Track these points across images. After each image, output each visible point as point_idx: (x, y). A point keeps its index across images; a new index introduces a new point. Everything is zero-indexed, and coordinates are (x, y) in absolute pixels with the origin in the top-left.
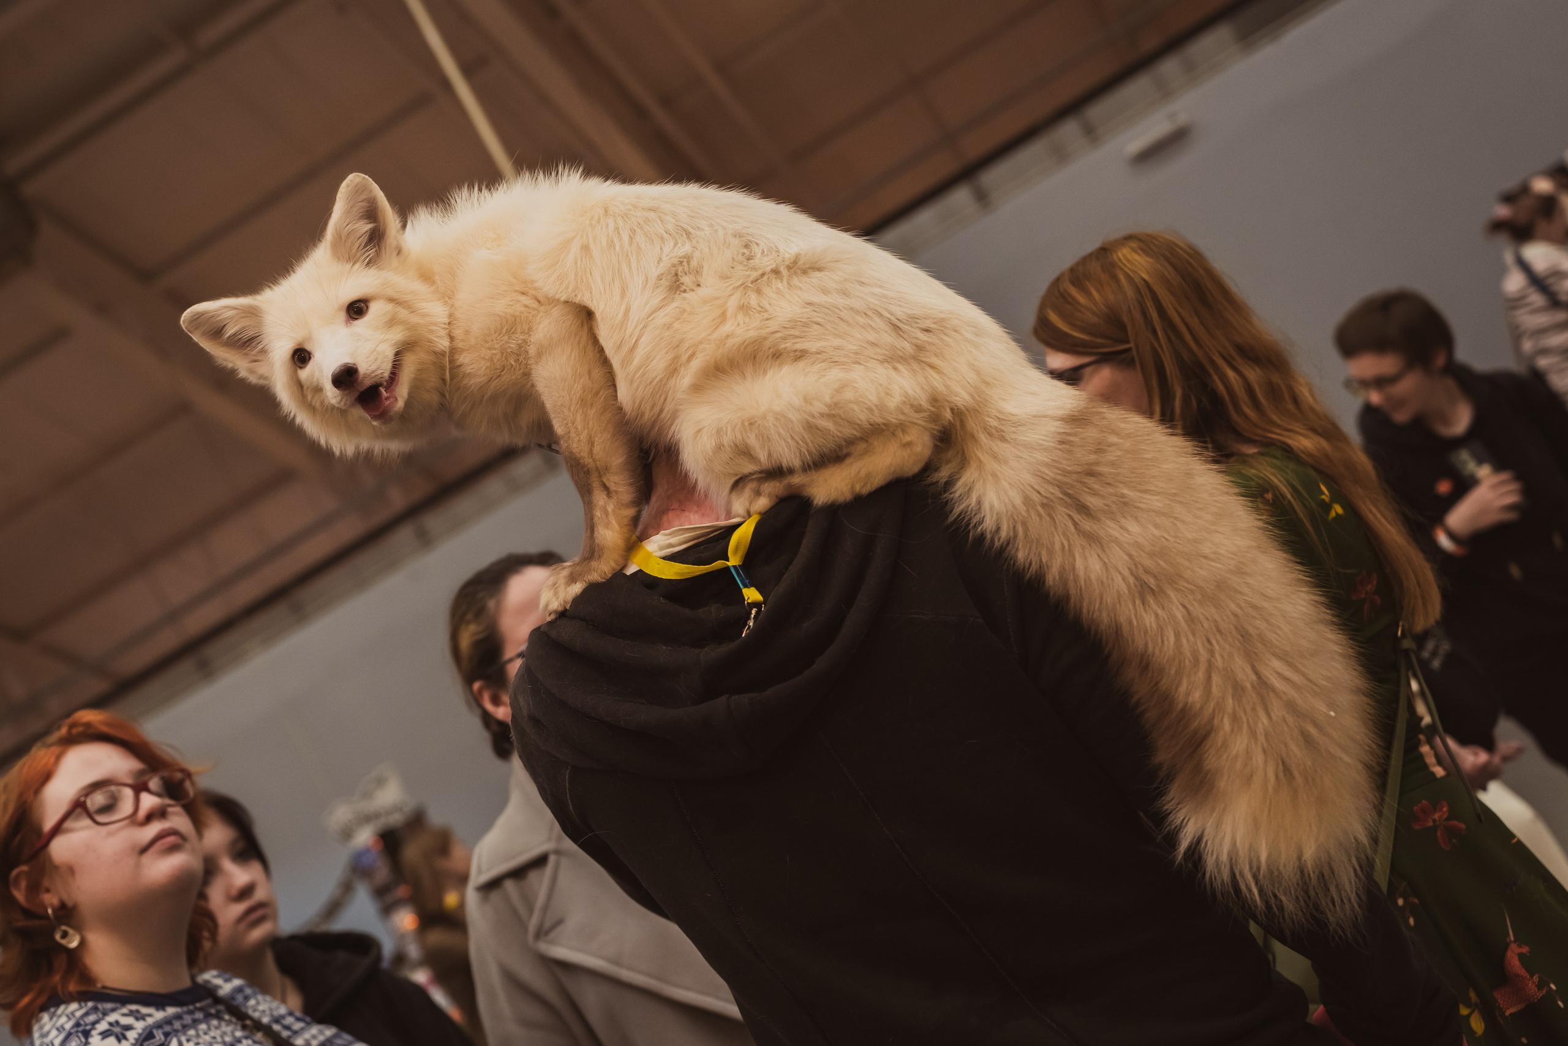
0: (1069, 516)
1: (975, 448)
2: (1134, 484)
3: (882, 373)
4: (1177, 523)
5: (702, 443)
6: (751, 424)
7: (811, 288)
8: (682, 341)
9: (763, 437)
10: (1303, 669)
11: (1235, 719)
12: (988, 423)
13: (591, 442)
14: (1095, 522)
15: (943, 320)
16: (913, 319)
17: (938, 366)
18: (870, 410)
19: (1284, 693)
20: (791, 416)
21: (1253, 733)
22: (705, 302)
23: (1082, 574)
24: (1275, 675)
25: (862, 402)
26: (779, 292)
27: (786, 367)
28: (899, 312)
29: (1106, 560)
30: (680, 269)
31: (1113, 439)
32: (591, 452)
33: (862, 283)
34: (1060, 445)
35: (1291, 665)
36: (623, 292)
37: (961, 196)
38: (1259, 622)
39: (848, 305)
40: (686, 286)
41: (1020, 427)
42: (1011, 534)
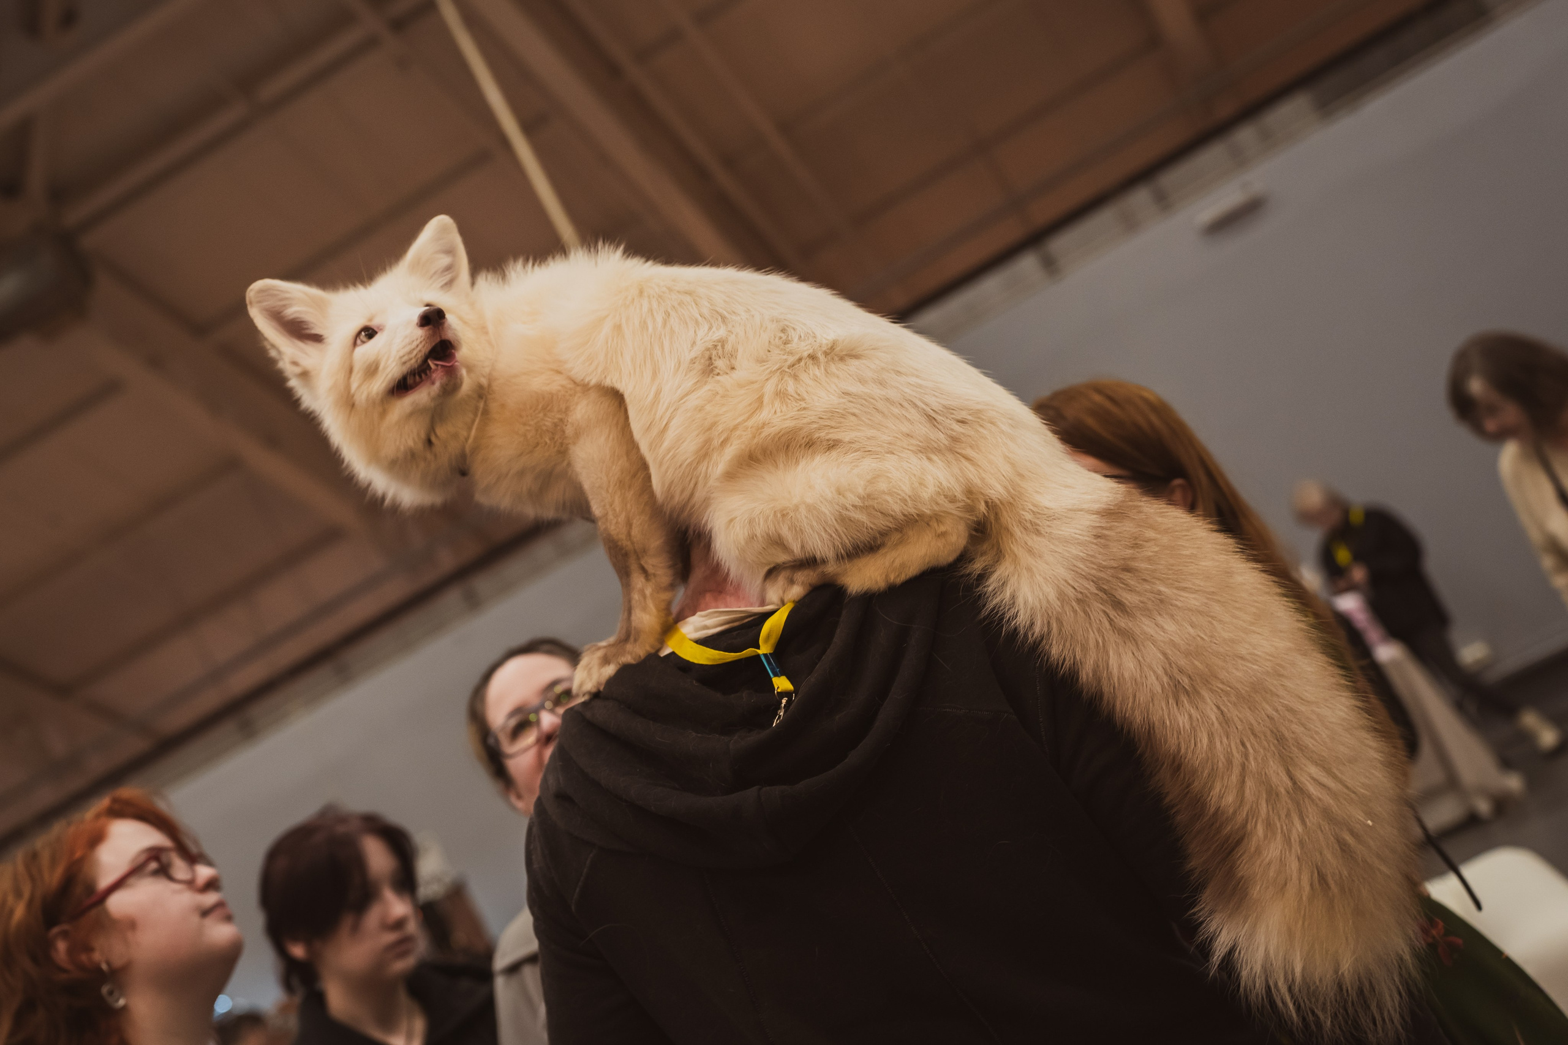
0: (1105, 612)
1: (1010, 542)
2: (1171, 581)
3: (916, 463)
4: (1214, 622)
5: (734, 532)
6: (783, 516)
7: (848, 376)
8: (714, 424)
9: (796, 530)
10: (1339, 775)
11: (1269, 825)
12: (1023, 517)
13: (629, 524)
14: (1131, 619)
15: (979, 411)
16: (949, 410)
17: (973, 457)
18: (904, 501)
19: (1320, 799)
20: (823, 509)
21: (1287, 841)
22: (741, 386)
23: (1115, 671)
24: (1312, 781)
25: (895, 492)
26: (816, 379)
27: (819, 457)
28: (934, 402)
29: (1140, 659)
30: (714, 353)
31: (1150, 534)
32: (629, 534)
33: (898, 373)
34: (1095, 539)
35: (1329, 772)
36: (655, 374)
37: (1028, 264)
38: (1296, 726)
39: (884, 396)
40: (720, 370)
41: (1055, 521)
42: (1046, 629)
